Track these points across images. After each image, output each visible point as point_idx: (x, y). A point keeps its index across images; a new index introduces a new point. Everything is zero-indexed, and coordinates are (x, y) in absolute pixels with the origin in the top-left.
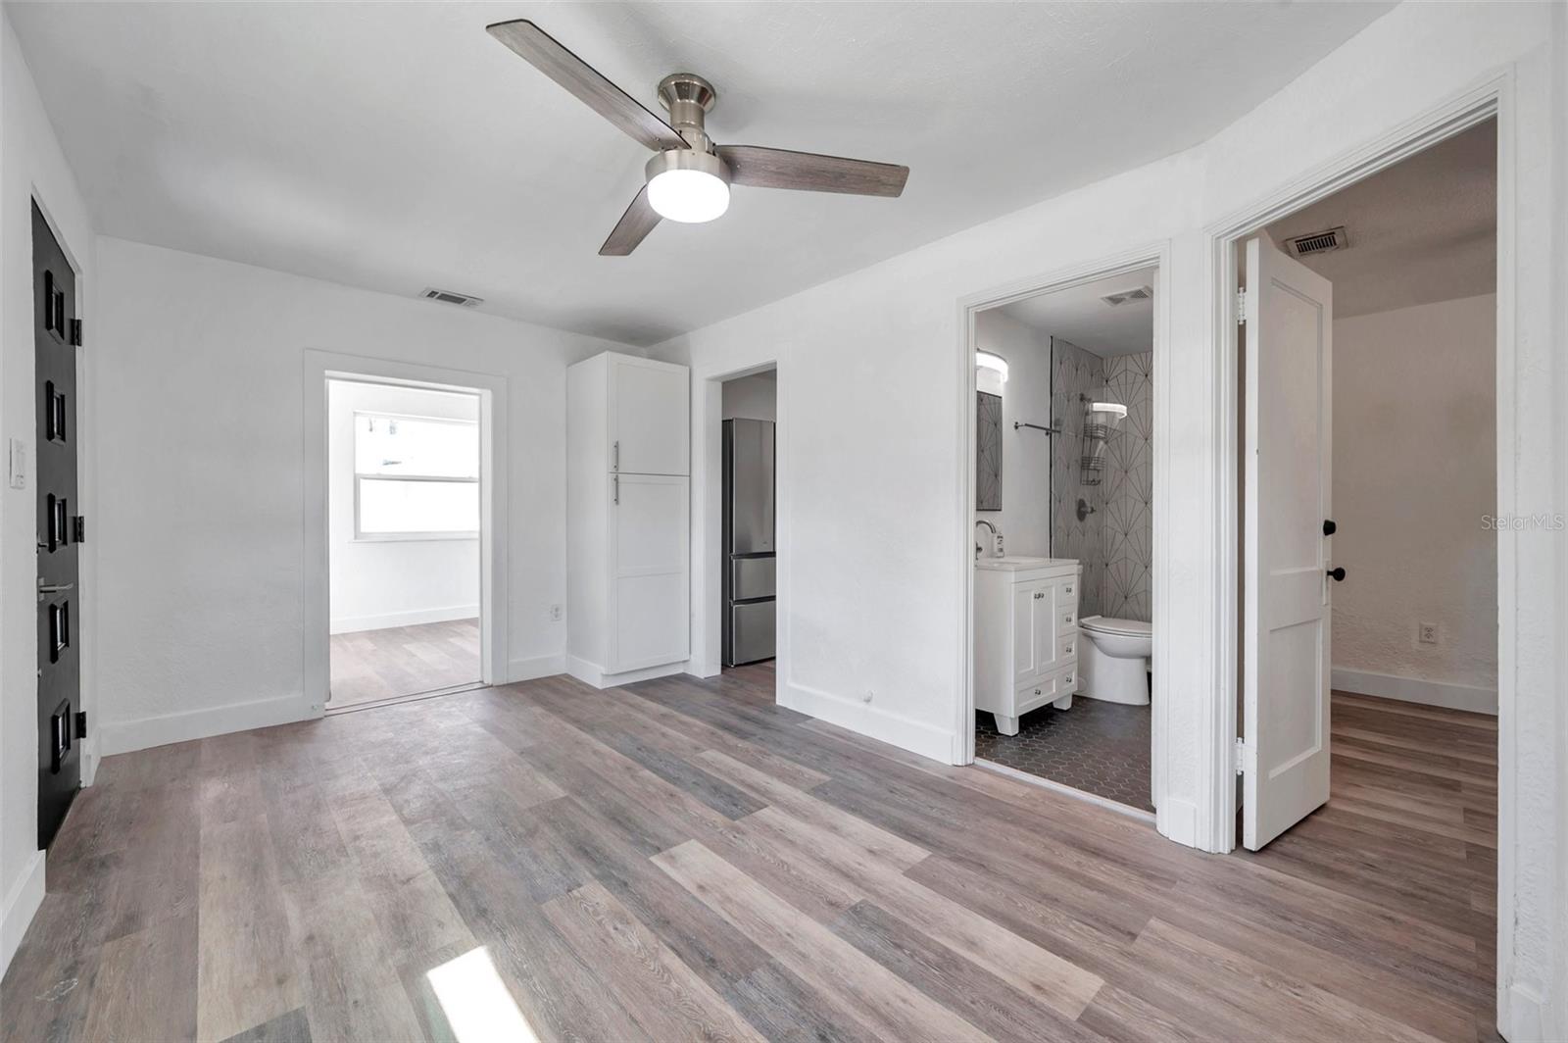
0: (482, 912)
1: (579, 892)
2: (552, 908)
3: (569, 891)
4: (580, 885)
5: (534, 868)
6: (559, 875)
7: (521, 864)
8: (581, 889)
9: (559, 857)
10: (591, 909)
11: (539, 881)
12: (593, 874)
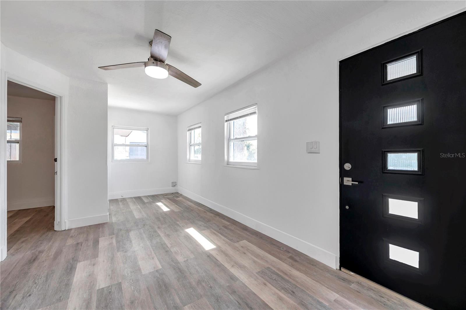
0: (208, 256)
1: (185, 260)
2: (192, 256)
3: (187, 260)
4: (184, 261)
5: (197, 267)
6: (190, 265)
7: (201, 269)
8: (184, 260)
9: (190, 270)
10: (183, 255)
11: (195, 263)
12: (180, 264)
